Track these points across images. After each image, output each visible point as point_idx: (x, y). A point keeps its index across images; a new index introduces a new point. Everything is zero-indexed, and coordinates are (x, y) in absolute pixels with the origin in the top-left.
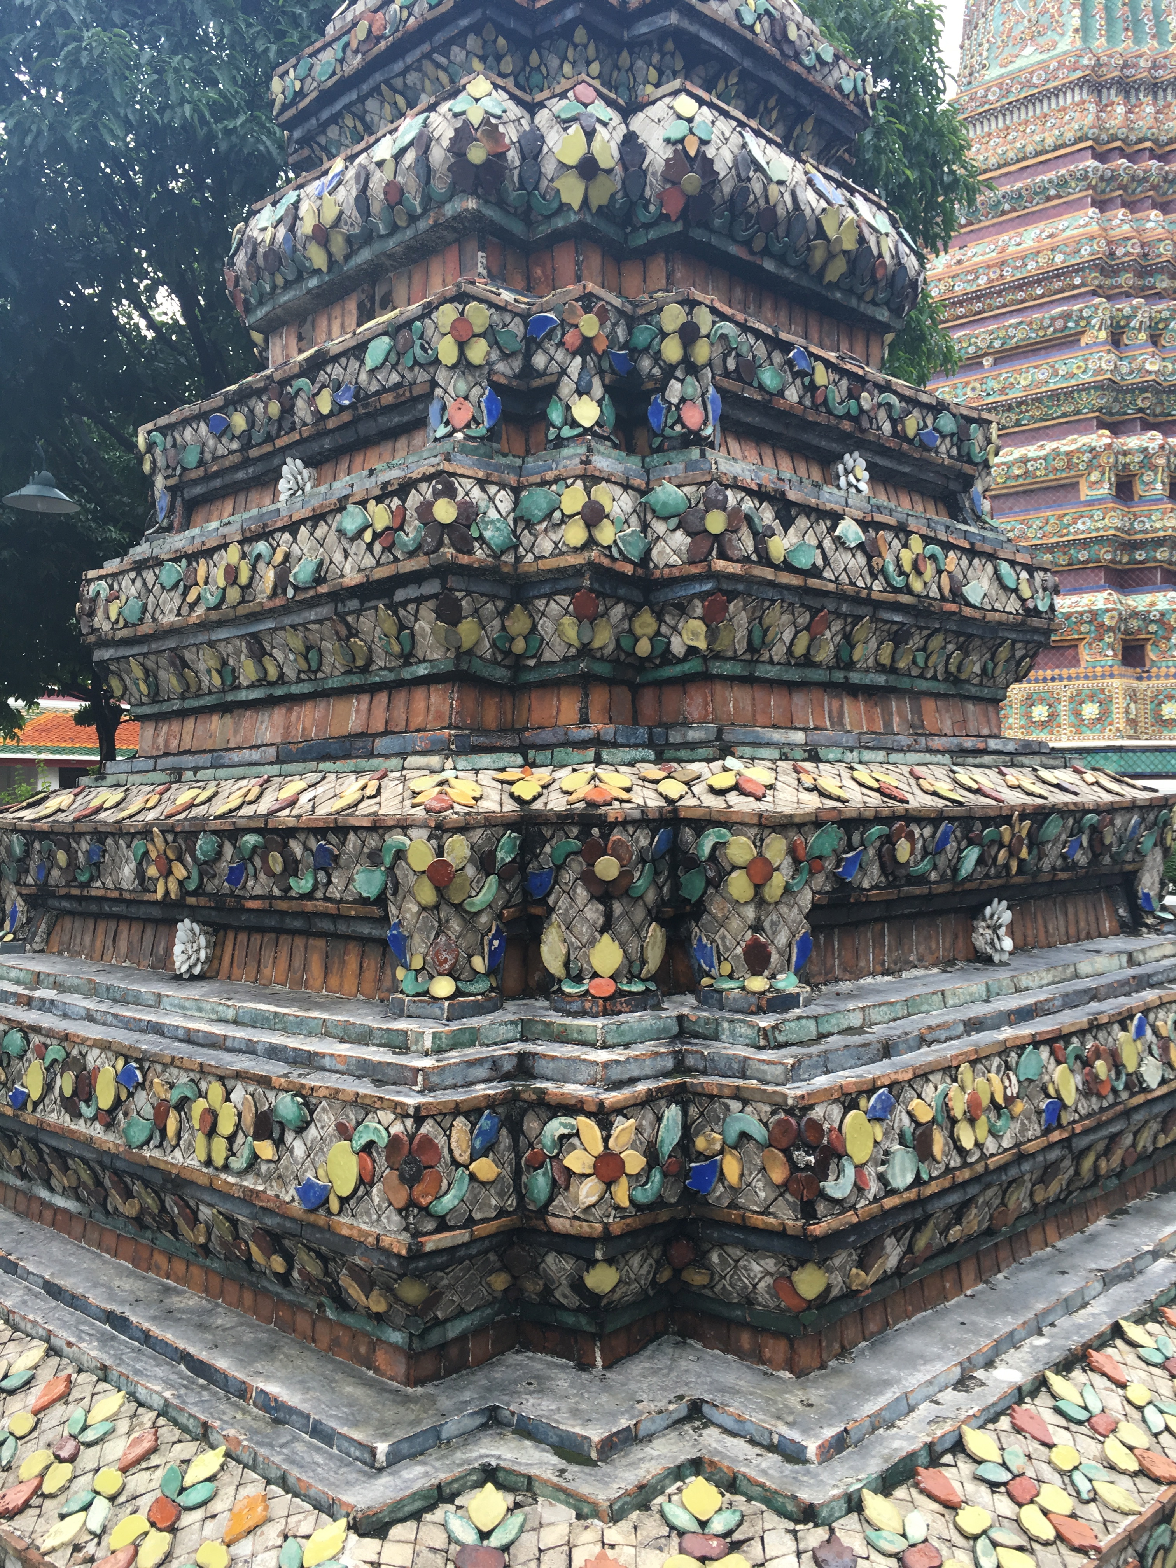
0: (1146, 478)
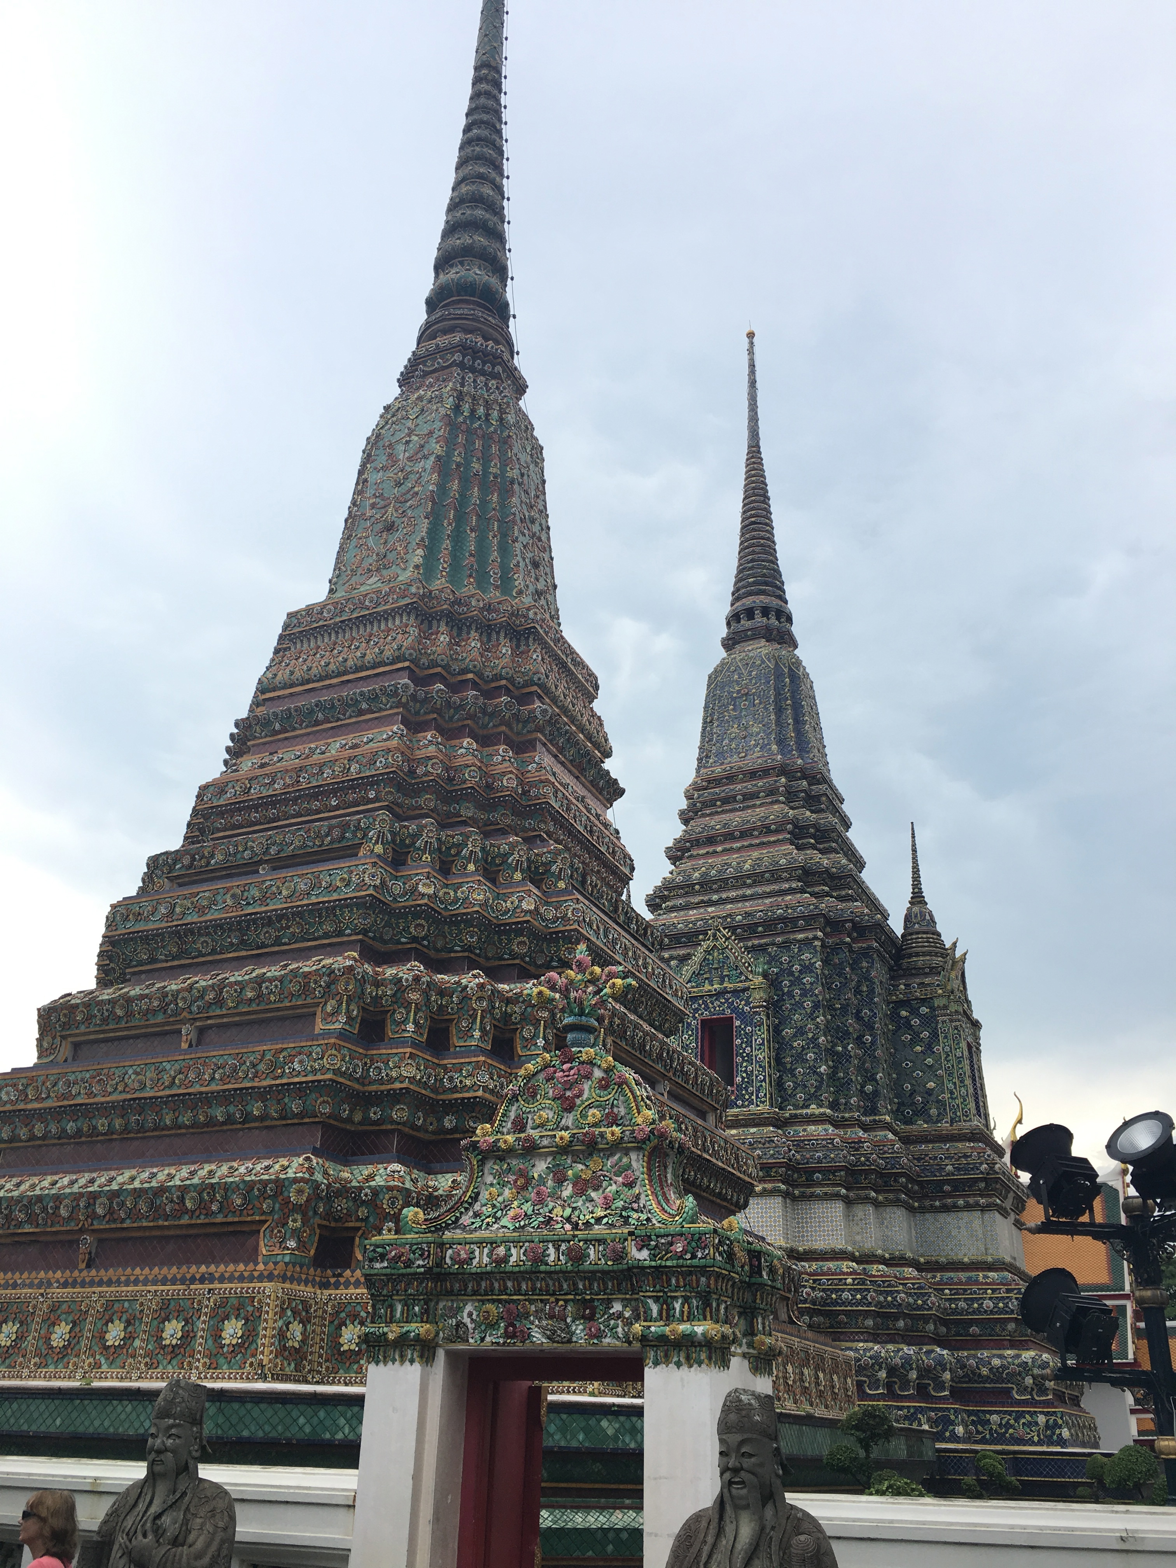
0: (398, 1016)
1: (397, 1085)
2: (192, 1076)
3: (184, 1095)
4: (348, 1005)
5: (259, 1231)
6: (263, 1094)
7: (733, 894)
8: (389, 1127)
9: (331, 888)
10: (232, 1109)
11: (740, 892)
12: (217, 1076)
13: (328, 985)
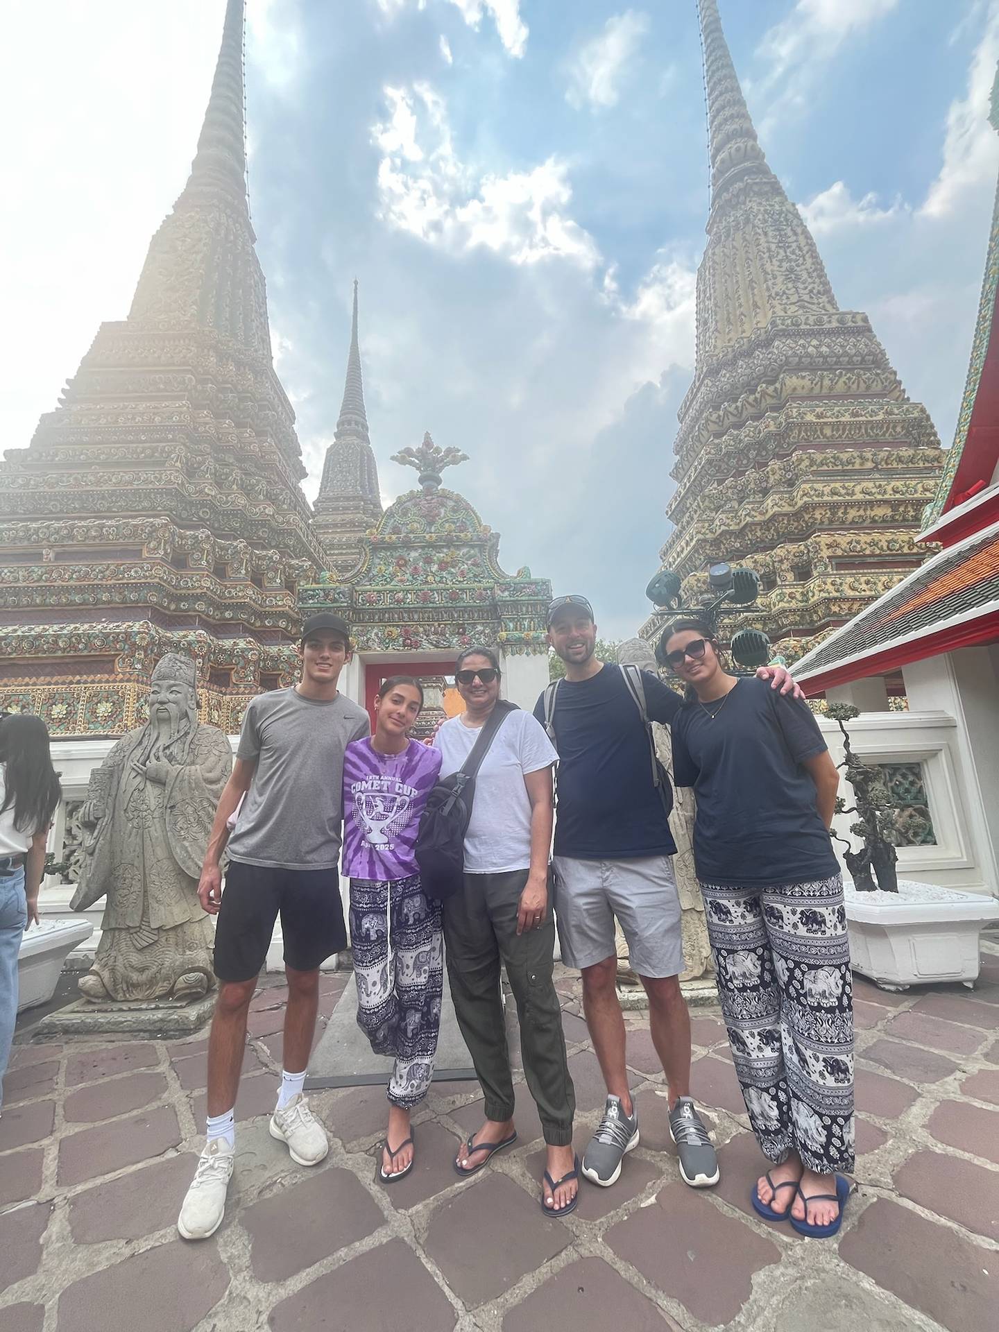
1: (199, 591)
2: (54, 575)
3: (50, 586)
4: (165, 545)
5: (114, 661)
6: (109, 589)
7: (336, 552)
8: (194, 613)
9: (146, 481)
10: (86, 596)
11: (340, 551)
12: (74, 576)
13: (151, 533)
